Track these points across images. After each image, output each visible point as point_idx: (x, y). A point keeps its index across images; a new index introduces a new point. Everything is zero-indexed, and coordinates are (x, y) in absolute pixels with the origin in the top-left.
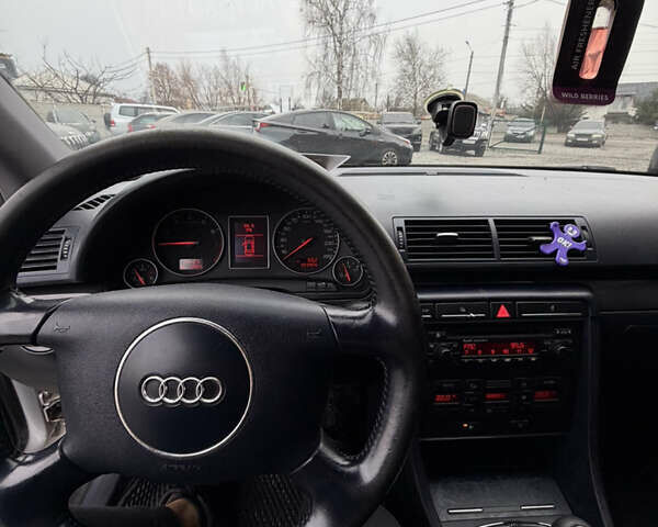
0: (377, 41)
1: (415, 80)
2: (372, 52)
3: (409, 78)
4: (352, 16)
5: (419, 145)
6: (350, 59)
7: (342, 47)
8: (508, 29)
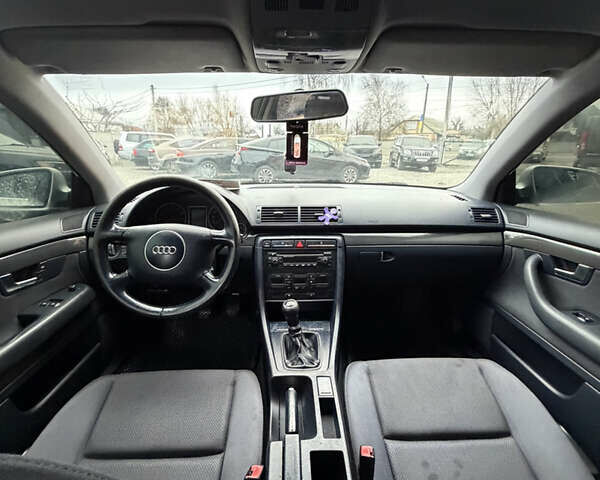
1: (379, 107)
3: (374, 105)
5: (380, 163)
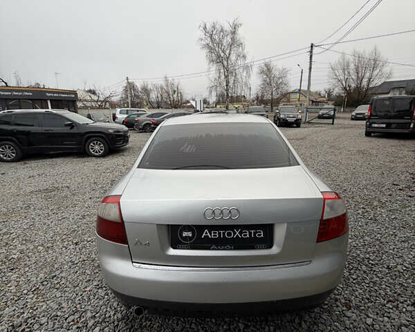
0: (247, 68)
1: (271, 85)
2: (245, 74)
3: (268, 84)
4: (233, 57)
6: (233, 78)
7: (228, 72)
8: (311, 64)
